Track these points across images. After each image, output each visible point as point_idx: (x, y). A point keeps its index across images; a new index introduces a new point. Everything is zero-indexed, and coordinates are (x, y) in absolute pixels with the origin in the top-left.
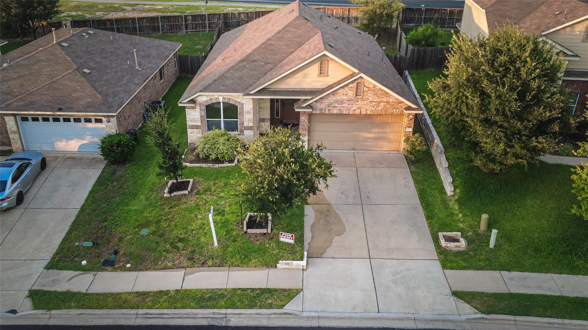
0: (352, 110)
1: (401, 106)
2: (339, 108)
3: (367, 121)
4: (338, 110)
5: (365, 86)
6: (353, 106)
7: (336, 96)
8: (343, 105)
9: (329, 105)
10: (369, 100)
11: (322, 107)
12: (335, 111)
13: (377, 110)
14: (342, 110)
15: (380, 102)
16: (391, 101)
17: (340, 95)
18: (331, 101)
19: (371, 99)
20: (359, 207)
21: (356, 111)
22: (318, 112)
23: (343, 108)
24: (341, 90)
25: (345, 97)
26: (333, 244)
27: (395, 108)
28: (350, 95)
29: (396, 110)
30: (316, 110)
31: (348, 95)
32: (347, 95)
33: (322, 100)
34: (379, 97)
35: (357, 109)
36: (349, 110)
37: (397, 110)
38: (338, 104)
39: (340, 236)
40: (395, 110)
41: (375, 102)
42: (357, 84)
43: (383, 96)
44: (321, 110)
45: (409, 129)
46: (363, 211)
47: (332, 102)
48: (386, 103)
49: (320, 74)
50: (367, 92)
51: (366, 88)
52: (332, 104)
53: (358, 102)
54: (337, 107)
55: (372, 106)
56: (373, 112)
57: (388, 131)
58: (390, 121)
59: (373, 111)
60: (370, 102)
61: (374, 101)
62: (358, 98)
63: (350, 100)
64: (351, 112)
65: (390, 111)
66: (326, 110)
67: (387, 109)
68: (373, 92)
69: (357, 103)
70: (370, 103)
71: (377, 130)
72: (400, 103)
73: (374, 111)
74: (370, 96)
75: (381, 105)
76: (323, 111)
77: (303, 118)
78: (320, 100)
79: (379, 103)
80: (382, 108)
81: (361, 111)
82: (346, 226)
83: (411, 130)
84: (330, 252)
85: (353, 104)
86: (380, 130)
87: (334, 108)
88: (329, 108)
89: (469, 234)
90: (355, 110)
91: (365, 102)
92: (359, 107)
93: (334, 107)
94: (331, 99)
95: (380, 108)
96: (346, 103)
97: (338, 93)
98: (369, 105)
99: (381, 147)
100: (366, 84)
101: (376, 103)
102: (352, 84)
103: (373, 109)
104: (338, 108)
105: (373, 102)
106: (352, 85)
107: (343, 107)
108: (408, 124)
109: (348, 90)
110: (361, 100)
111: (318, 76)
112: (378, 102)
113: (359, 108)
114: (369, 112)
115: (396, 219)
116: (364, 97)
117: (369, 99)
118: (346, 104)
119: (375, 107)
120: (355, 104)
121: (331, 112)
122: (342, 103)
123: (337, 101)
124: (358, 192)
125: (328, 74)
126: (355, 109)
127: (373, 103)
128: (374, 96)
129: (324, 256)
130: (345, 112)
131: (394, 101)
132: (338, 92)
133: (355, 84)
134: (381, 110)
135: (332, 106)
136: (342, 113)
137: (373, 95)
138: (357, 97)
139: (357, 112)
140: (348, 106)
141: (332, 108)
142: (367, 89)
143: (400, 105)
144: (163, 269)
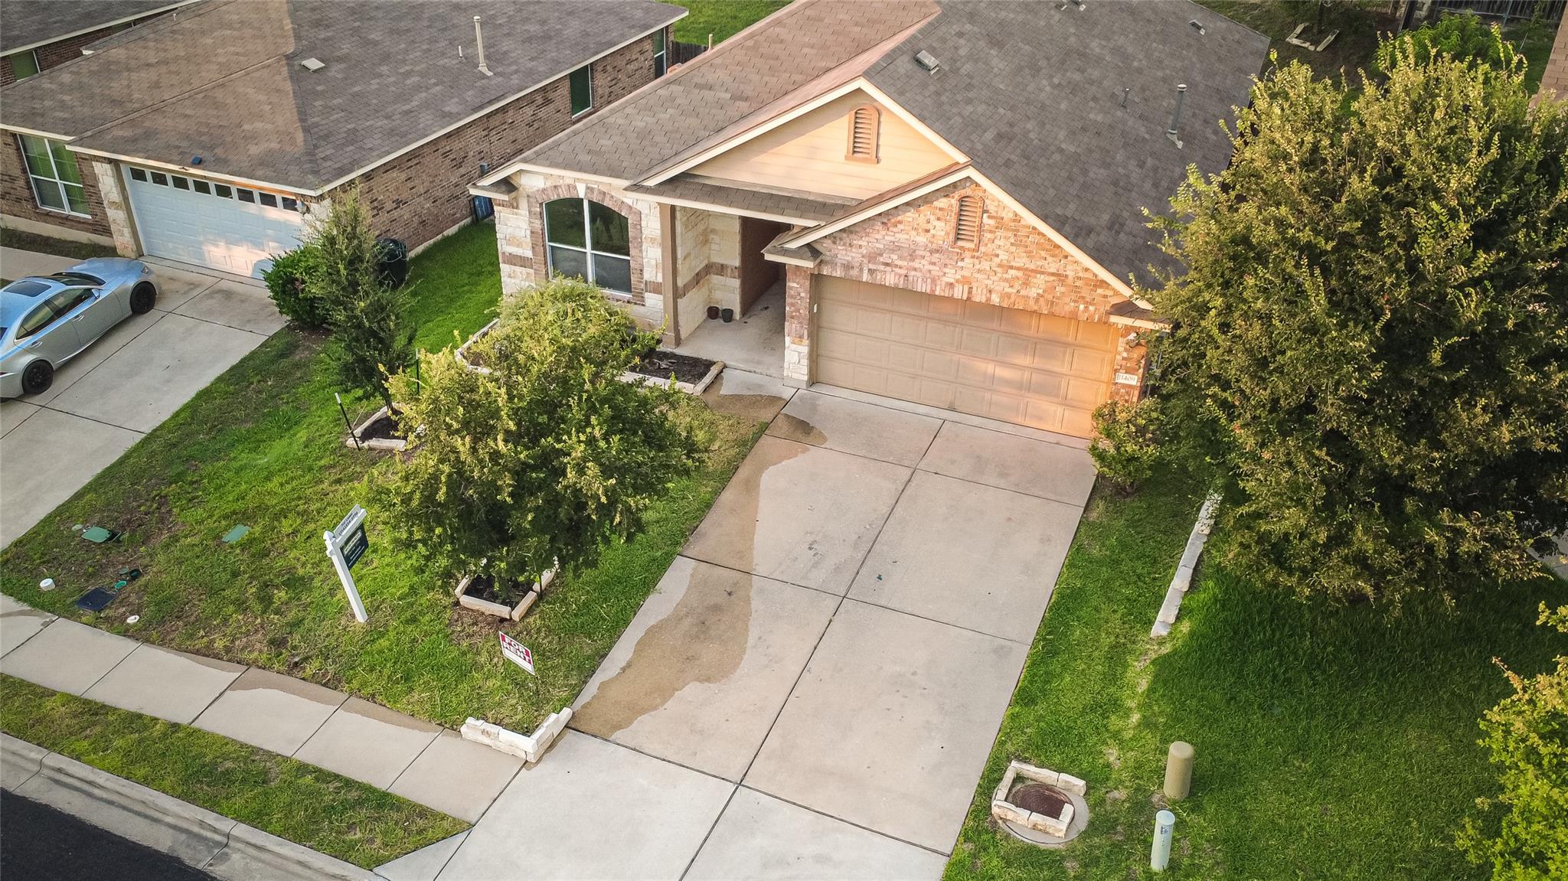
0: (943, 284)
1: (1105, 296)
2: (903, 272)
3: (995, 325)
4: (900, 276)
5: (985, 211)
6: (946, 270)
7: (895, 230)
8: (916, 264)
9: (872, 257)
10: (997, 260)
11: (850, 259)
12: (890, 279)
13: (1023, 297)
14: (911, 279)
15: (1032, 271)
16: (1071, 274)
17: (907, 228)
18: (878, 245)
19: (1003, 256)
20: (831, 603)
21: (956, 289)
22: (838, 273)
23: (913, 273)
24: (908, 214)
25: (922, 239)
26: (669, 704)
27: (1083, 298)
28: (939, 233)
29: (1086, 307)
30: (833, 264)
31: (932, 232)
32: (928, 231)
33: (851, 236)
34: (1030, 255)
35: (957, 281)
36: (934, 281)
37: (1091, 308)
38: (901, 258)
39: (707, 684)
40: (1082, 307)
41: (1018, 269)
42: (961, 200)
43: (1043, 253)
44: (848, 267)
45: (1128, 376)
46: (831, 621)
47: (882, 246)
48: (1052, 278)
49: (854, 152)
50: (991, 232)
51: (989, 217)
52: (881, 255)
53: (963, 260)
54: (896, 266)
55: (1006, 280)
56: (1012, 300)
57: (1065, 370)
58: (1070, 339)
59: (1009, 298)
60: (1000, 266)
61: (1013, 264)
62: (961, 248)
63: (937, 251)
64: (938, 288)
65: (1067, 308)
66: (861, 270)
67: (1058, 298)
68: (1010, 234)
69: (960, 264)
70: (999, 270)
71: (1025, 360)
72: (1101, 287)
73: (1013, 297)
74: (1001, 246)
75: (1035, 280)
76: (854, 273)
77: (795, 285)
78: (845, 235)
79: (1029, 273)
80: (1041, 291)
81: (970, 292)
82: (746, 657)
83: (1134, 380)
84: (642, 729)
85: (946, 265)
86: (1038, 363)
87: (888, 269)
88: (871, 266)
89: (1116, 794)
90: (951, 284)
91: (986, 265)
92: (963, 277)
93: (887, 264)
94: (877, 236)
95: (1033, 292)
96: (924, 257)
97: (900, 222)
98: (999, 275)
99: (1040, 418)
100: (992, 208)
101: (1020, 274)
102: (944, 200)
103: (1010, 290)
104: (898, 270)
105: (1012, 267)
106: (942, 202)
107: (915, 269)
108: (1124, 359)
109: (932, 218)
110: (973, 257)
111: (847, 158)
112: (1026, 269)
113: (965, 281)
114: (995, 299)
115: (914, 674)
116: (982, 249)
117: (997, 256)
118: (923, 262)
119: (1017, 286)
120: (955, 266)
121: (878, 278)
122: (912, 257)
123: (895, 248)
124: (860, 556)
125: (880, 155)
126: (952, 281)
127: (1012, 272)
128: (1013, 249)
129: (618, 735)
130: (922, 287)
131: (1081, 274)
132: (899, 218)
133: (954, 202)
134: (1037, 301)
135: (881, 259)
136: (910, 287)
137: (1012, 244)
138: (960, 243)
139: (959, 292)
140: (932, 267)
141: (882, 268)
142: (992, 222)
143: (1100, 291)
144: (197, 652)
